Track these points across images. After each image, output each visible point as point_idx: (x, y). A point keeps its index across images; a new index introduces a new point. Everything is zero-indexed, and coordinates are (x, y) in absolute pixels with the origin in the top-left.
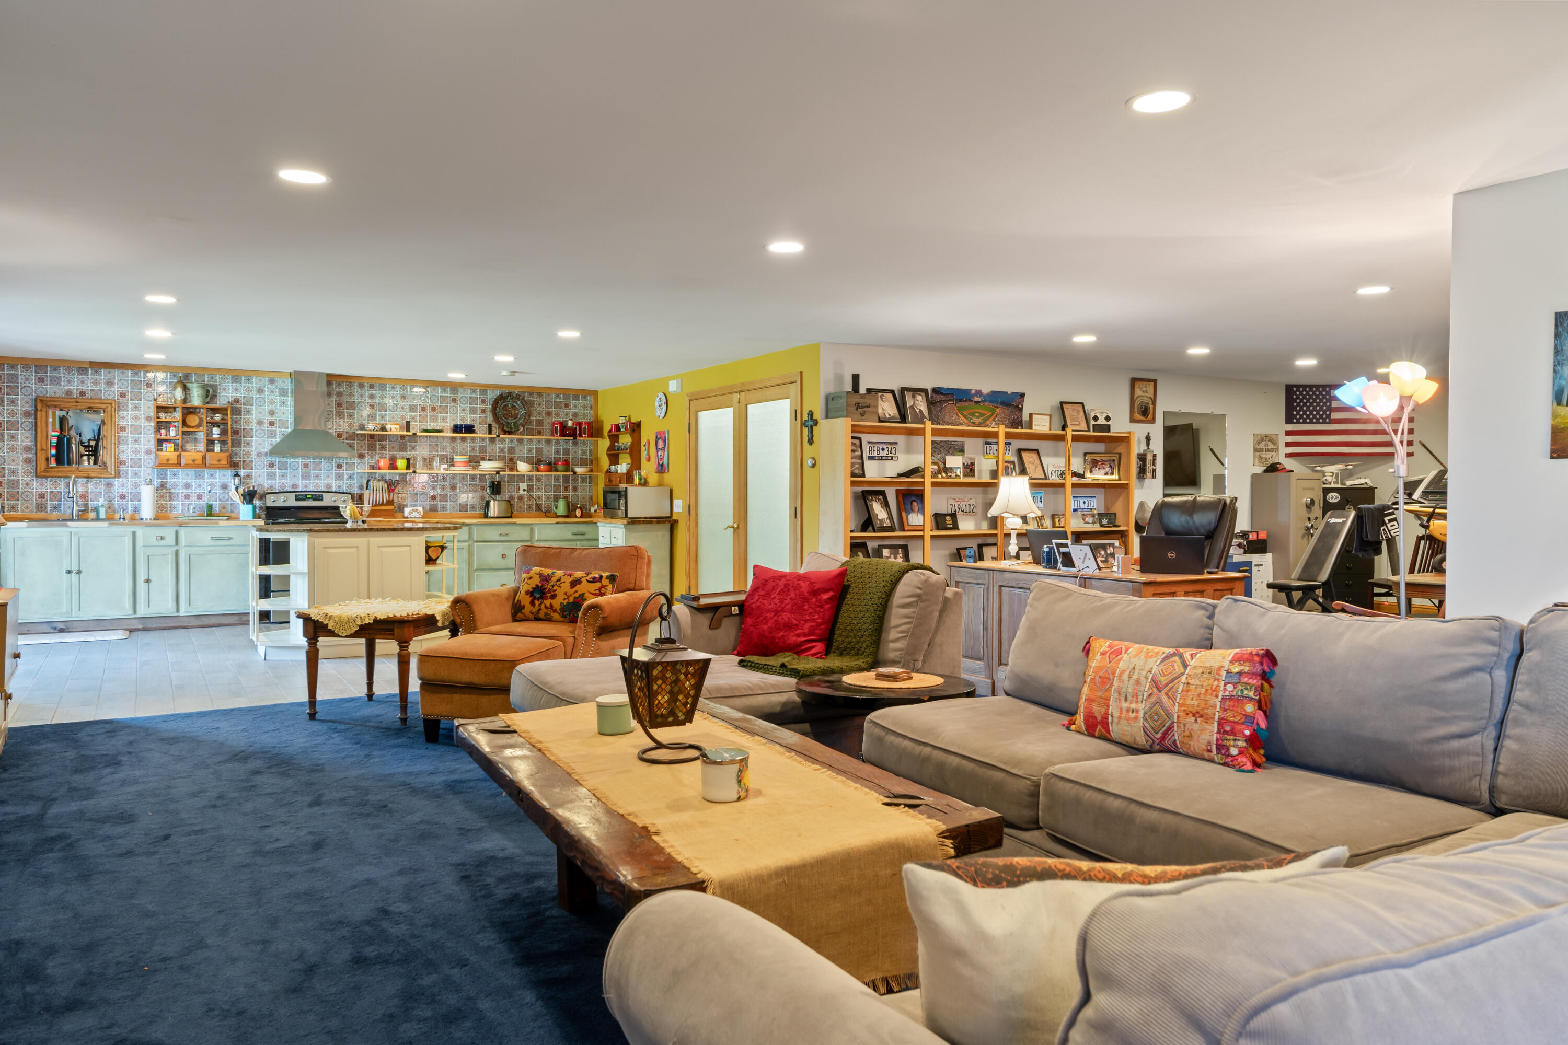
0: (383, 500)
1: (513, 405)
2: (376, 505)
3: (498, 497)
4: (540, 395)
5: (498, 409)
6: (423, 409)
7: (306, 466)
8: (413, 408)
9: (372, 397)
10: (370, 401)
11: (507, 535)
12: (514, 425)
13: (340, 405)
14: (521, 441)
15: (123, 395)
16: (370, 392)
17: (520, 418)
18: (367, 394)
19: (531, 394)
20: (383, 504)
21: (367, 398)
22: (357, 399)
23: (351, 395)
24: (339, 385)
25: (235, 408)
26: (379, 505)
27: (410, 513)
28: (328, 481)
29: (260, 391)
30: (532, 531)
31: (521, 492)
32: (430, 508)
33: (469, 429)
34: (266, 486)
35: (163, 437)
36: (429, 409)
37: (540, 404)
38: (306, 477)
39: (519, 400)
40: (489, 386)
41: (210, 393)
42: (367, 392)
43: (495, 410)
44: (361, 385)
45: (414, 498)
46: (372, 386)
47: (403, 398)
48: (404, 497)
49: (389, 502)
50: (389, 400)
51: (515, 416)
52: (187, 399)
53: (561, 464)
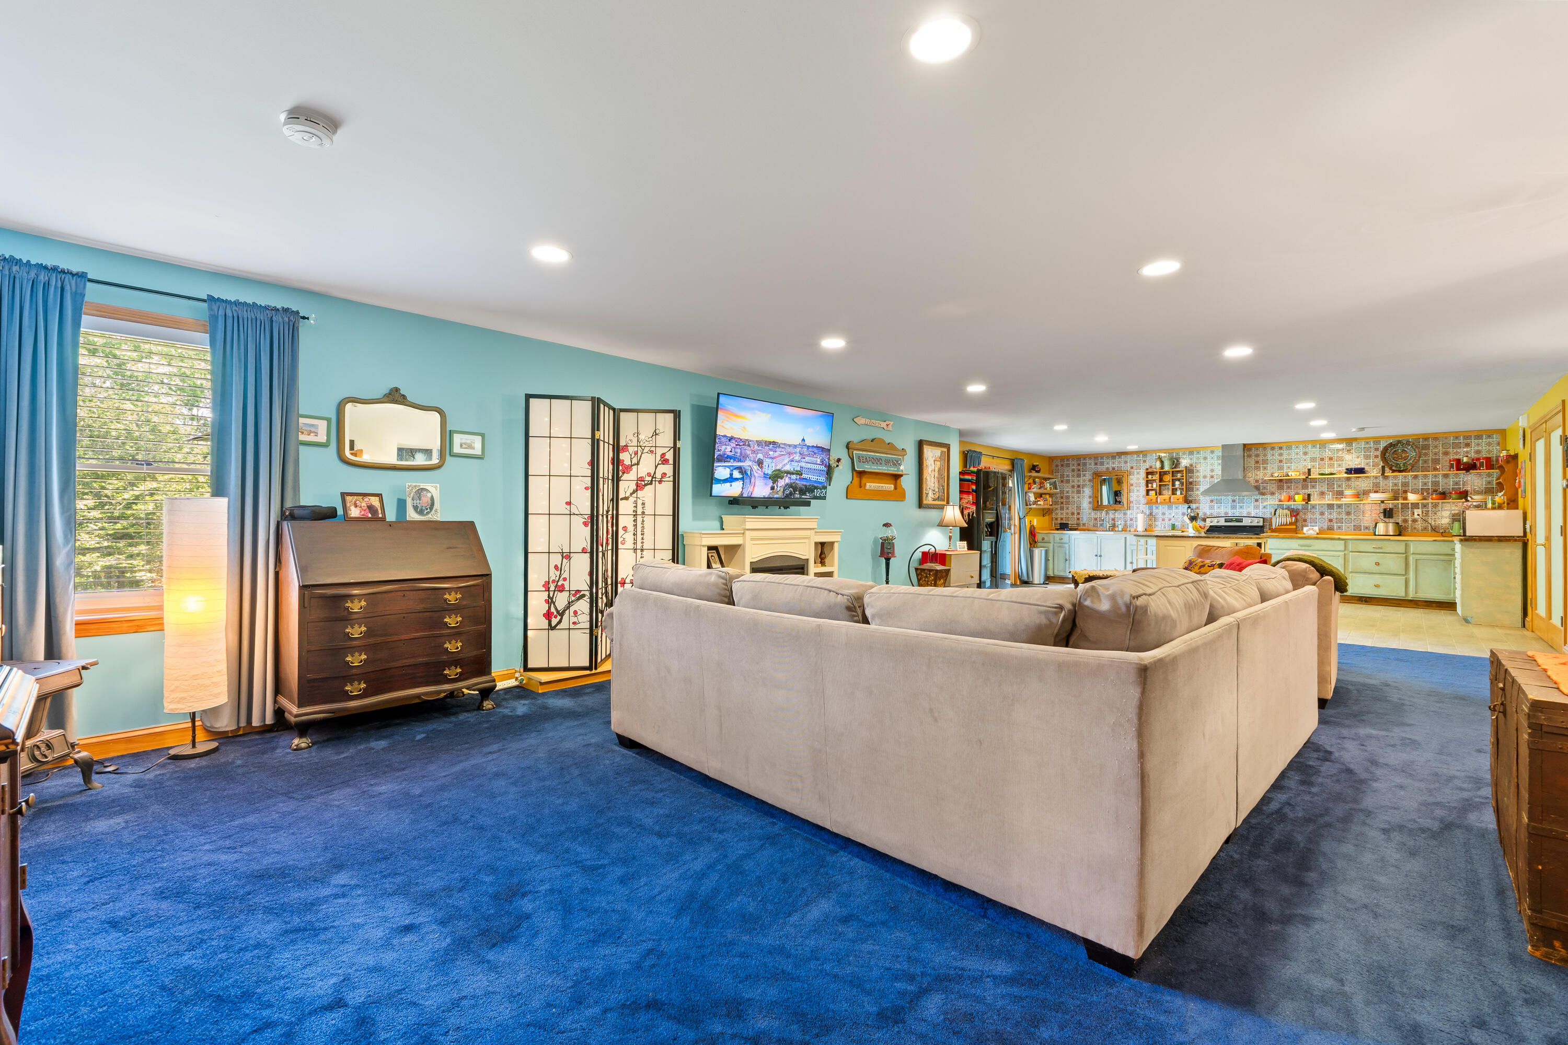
0: (1286, 522)
1: (1402, 450)
3: (1391, 520)
4: (1436, 439)
5: (1387, 454)
6: (1322, 459)
7: (1234, 501)
8: (1313, 460)
9: (1281, 455)
10: (1279, 458)
11: (1381, 548)
12: (1404, 465)
13: (1257, 462)
14: (1416, 477)
15: (1132, 468)
16: (1279, 452)
17: (1410, 459)
18: (1277, 454)
19: (1426, 439)
20: (1286, 525)
21: (1277, 456)
22: (1269, 457)
23: (1265, 455)
25: (1190, 470)
26: (1283, 525)
27: (1307, 530)
28: (1249, 510)
29: (1205, 458)
30: (1407, 546)
31: (1416, 516)
32: (1327, 527)
33: (1360, 471)
34: (1208, 513)
35: (1150, 488)
36: (1326, 459)
37: (1436, 447)
38: (1233, 507)
39: (1409, 445)
40: (1382, 437)
41: (1175, 462)
42: (1277, 452)
43: (1385, 455)
44: (1273, 449)
45: (1314, 521)
46: (1281, 448)
47: (1305, 453)
48: (1305, 520)
49: (1291, 524)
50: (1293, 456)
51: (1405, 458)
52: (1162, 467)
53: (1456, 493)
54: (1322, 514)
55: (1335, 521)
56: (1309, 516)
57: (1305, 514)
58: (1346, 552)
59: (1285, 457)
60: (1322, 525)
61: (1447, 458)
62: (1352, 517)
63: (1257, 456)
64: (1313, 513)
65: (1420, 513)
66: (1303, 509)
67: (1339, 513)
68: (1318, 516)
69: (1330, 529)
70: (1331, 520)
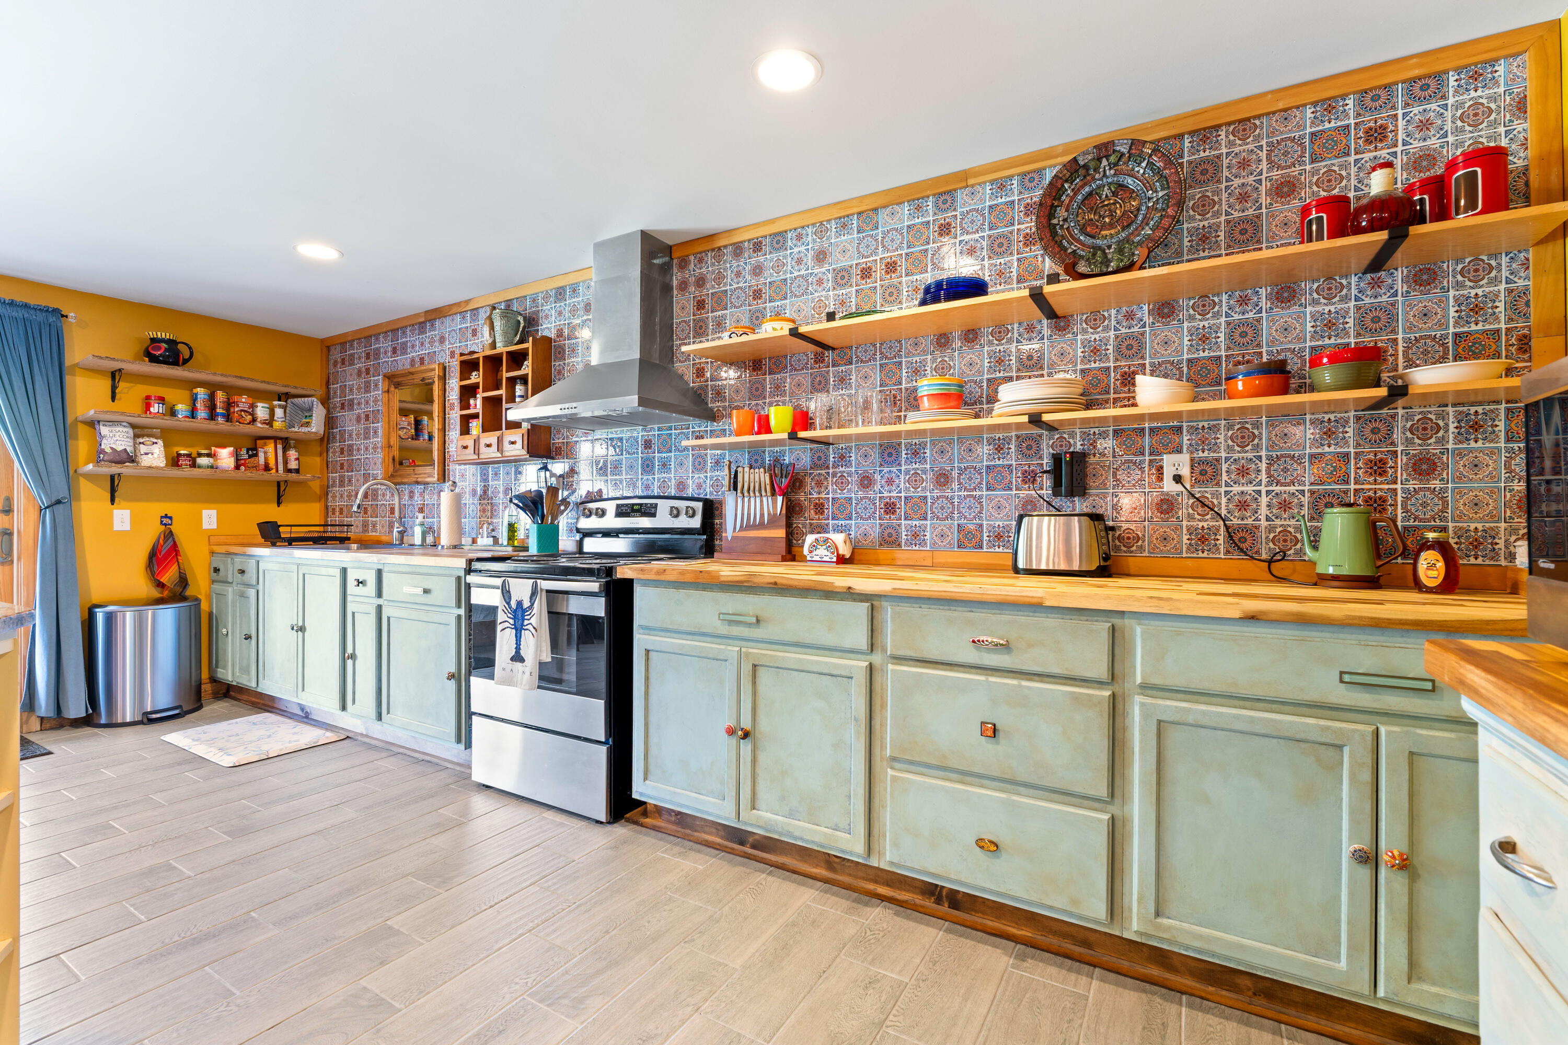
0: (762, 515)
1: (1121, 186)
2: (749, 527)
3: (1080, 505)
4: (1243, 127)
5: (1061, 213)
6: (866, 273)
7: (648, 444)
8: (842, 277)
9: (757, 270)
10: (754, 282)
12: (1120, 251)
13: (701, 305)
16: (753, 261)
18: (748, 268)
19: (1205, 136)
20: (761, 526)
21: (748, 277)
22: (730, 284)
23: (720, 278)
24: (701, 261)
26: (755, 527)
27: (813, 547)
31: (1169, 486)
32: (882, 535)
35: (469, 412)
36: (879, 271)
37: (1244, 164)
38: (648, 467)
39: (1141, 157)
41: (521, 325)
42: (749, 261)
43: (1051, 215)
44: (738, 250)
45: (844, 509)
46: (757, 246)
47: (821, 257)
48: (819, 508)
49: (773, 522)
50: (791, 272)
51: (1127, 221)
52: (493, 345)
53: (1335, 358)
54: (866, 482)
55: (902, 508)
56: (831, 492)
57: (819, 484)
58: (877, 658)
59: (769, 275)
60: (866, 525)
61: (1290, 210)
62: (955, 491)
63: (701, 282)
64: (842, 482)
65: (1185, 471)
66: (814, 466)
67: (915, 479)
68: (853, 491)
69: (890, 540)
70: (890, 508)
